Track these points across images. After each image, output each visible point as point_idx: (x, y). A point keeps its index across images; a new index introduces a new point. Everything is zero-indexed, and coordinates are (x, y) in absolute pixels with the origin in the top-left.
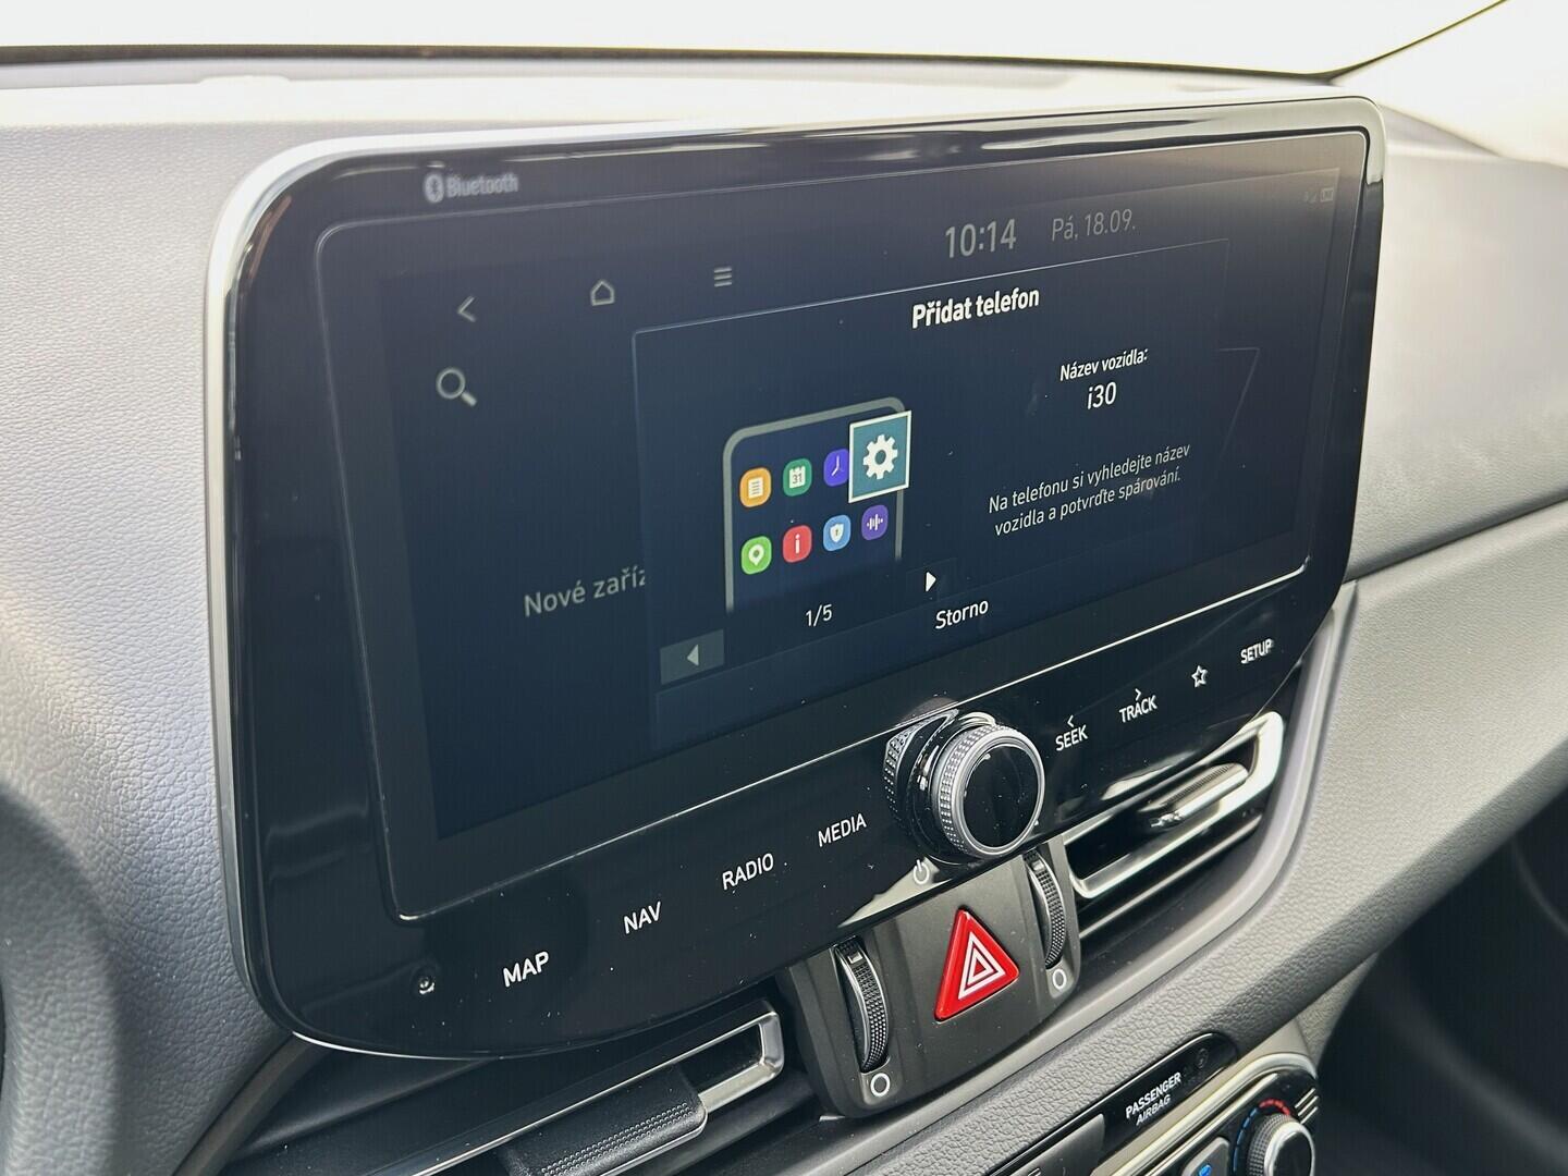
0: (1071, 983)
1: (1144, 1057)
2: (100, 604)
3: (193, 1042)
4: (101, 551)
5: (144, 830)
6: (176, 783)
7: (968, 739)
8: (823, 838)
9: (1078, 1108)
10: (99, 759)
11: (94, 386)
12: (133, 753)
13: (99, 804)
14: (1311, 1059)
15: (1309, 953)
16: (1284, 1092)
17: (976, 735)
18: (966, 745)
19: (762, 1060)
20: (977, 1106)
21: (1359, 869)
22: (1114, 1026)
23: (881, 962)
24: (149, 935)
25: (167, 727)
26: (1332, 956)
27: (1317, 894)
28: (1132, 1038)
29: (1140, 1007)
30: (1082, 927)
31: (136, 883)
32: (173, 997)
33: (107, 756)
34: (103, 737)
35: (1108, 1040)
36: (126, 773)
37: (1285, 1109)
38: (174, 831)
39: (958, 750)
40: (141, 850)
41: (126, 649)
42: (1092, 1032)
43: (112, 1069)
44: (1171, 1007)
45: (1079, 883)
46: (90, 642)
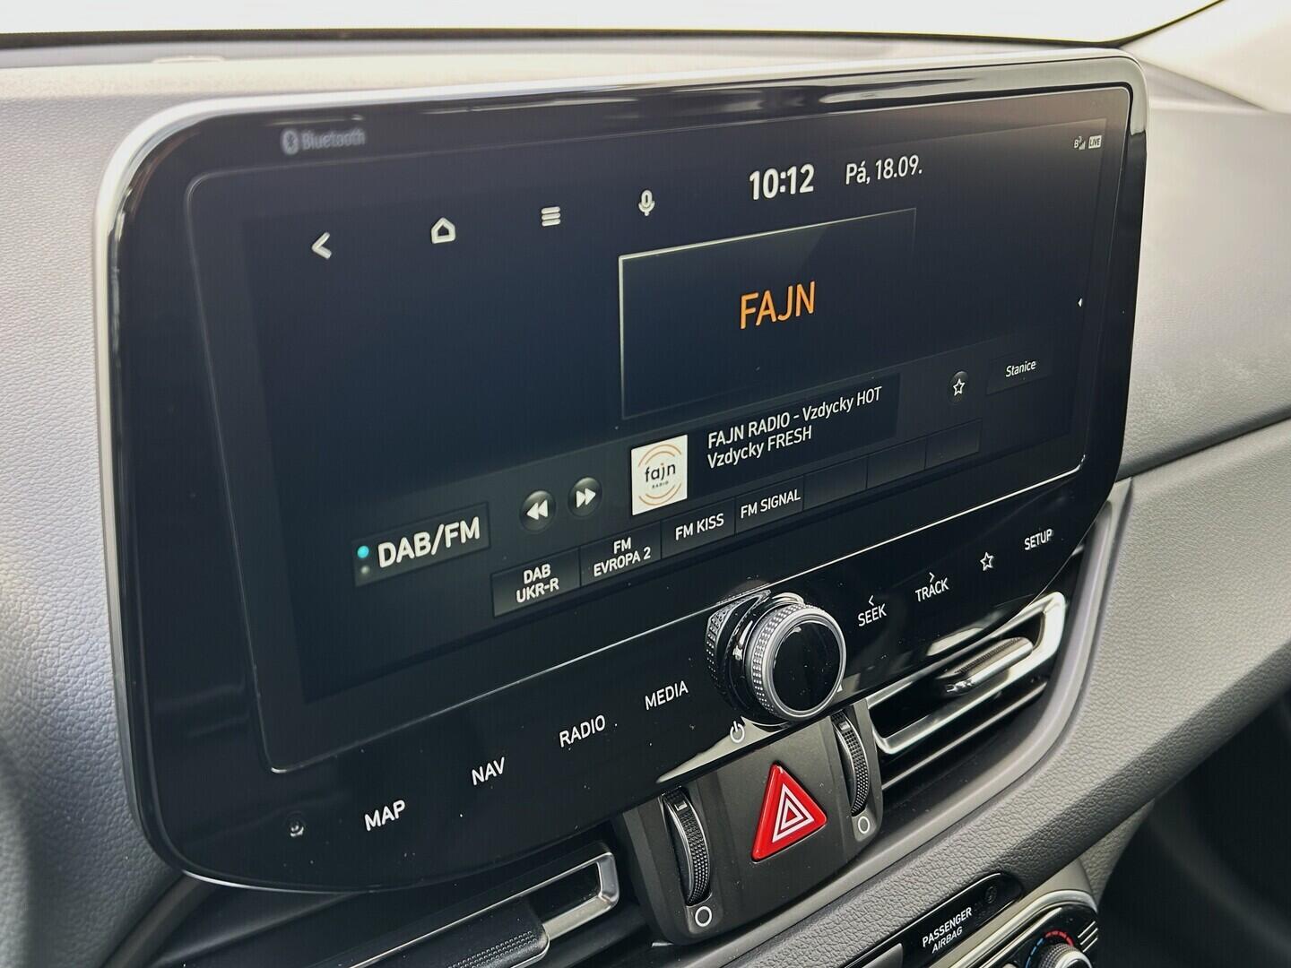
0: (874, 830)
1: (939, 893)
2: (32, 500)
3: (100, 876)
4: (34, 455)
5: (59, 693)
6: (89, 653)
7: (777, 616)
8: (649, 702)
9: (879, 938)
10: (22, 632)
11: (38, 315)
12: (52, 627)
13: (20, 670)
14: (1092, 895)
15: (1087, 804)
16: (1068, 924)
17: (785, 613)
18: (775, 622)
19: (600, 894)
20: (789, 936)
21: (1132, 729)
22: (912, 867)
23: (704, 810)
24: (60, 784)
25: (83, 605)
26: (1108, 805)
27: (1095, 751)
28: (928, 876)
29: (937, 849)
30: (884, 779)
31: (50, 739)
32: (82, 837)
33: (29, 629)
34: (27, 613)
35: (907, 879)
36: (46, 644)
37: (1068, 939)
38: (85, 694)
39: (768, 626)
40: (56, 711)
41: (52, 538)
42: (892, 871)
43: (25, 900)
44: (963, 850)
45: (882, 741)
46: (21, 531)
